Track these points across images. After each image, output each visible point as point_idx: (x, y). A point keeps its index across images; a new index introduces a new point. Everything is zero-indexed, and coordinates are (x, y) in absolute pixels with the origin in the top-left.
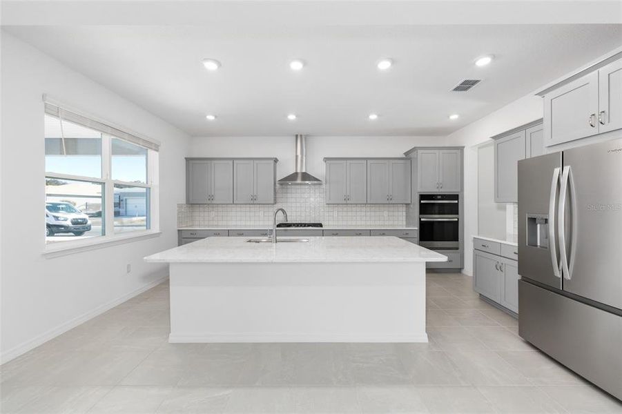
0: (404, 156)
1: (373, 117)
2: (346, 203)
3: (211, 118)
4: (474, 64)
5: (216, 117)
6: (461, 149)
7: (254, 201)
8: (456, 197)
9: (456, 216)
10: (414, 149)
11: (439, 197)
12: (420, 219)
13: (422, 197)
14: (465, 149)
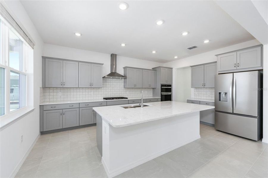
0: (152, 69)
1: (154, 52)
2: (135, 88)
3: (78, 35)
4: (204, 42)
5: (81, 35)
6: (172, 68)
7: (91, 87)
8: (170, 86)
9: (170, 92)
10: (159, 67)
11: (167, 86)
12: (161, 94)
13: (162, 85)
14: (173, 69)
